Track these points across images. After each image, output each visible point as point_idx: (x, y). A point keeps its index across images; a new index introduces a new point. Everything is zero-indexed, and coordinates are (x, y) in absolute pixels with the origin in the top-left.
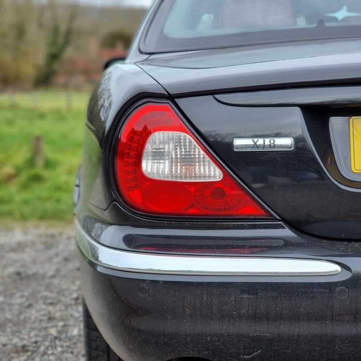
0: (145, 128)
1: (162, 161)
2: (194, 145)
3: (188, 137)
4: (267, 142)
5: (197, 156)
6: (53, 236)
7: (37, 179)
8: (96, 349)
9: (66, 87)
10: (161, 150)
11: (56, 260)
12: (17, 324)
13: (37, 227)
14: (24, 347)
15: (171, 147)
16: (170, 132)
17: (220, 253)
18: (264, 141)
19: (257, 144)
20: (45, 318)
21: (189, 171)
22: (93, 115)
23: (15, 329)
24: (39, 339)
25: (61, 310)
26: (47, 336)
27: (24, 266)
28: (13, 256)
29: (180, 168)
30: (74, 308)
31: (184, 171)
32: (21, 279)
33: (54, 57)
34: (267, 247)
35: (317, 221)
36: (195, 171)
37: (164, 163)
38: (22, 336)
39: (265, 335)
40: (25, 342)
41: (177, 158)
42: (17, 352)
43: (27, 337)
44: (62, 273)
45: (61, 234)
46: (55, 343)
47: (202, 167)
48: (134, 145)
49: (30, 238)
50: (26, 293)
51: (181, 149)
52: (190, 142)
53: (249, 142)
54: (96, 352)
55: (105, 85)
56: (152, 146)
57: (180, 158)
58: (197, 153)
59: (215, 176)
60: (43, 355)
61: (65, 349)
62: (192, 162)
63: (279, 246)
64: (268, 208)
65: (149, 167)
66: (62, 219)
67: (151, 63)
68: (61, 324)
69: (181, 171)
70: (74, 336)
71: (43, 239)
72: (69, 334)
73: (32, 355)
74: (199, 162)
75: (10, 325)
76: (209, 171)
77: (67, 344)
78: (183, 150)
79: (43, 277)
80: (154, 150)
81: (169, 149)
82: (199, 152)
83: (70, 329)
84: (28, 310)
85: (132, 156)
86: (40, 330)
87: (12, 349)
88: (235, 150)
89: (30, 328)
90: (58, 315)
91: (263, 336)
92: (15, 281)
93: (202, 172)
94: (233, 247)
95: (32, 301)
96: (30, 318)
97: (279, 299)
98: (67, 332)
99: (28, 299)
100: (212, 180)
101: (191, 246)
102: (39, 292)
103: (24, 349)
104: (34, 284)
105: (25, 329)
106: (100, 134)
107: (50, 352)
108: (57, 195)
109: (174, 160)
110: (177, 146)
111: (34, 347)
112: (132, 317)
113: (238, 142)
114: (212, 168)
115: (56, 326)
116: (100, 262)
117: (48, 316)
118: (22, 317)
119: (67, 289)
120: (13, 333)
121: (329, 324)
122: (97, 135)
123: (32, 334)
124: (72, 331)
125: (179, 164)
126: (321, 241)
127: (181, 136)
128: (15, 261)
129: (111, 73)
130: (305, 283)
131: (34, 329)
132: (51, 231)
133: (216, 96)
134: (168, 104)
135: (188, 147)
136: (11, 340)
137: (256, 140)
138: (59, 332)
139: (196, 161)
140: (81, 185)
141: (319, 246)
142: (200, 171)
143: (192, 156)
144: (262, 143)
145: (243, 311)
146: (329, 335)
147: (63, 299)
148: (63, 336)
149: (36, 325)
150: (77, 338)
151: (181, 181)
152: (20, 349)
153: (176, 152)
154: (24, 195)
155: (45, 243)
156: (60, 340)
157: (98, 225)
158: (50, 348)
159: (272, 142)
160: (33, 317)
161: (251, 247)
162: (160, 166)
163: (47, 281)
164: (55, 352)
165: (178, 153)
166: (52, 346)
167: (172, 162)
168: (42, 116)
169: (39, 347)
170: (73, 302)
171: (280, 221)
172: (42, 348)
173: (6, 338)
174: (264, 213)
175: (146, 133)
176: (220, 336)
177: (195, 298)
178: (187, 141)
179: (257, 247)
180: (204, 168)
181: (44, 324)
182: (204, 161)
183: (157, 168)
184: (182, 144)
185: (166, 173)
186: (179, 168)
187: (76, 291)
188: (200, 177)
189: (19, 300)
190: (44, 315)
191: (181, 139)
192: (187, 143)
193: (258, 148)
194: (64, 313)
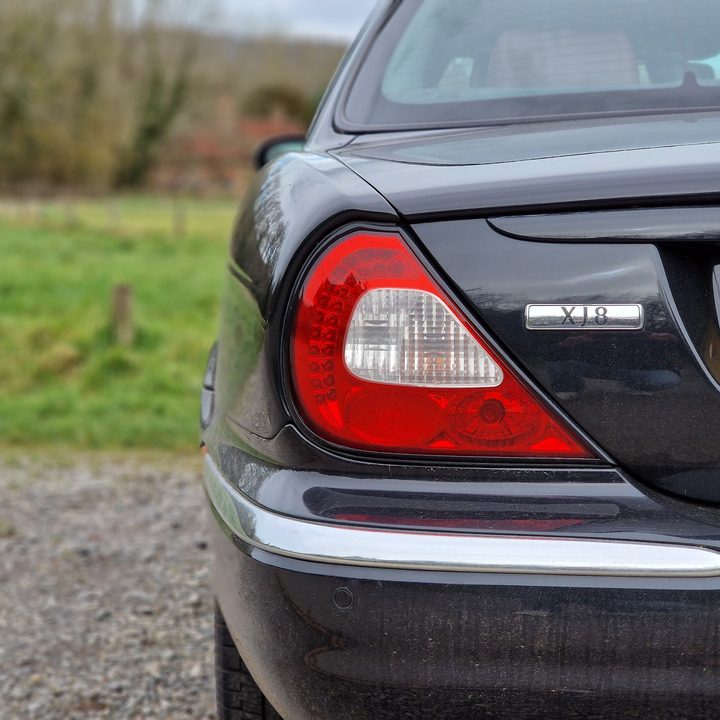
0: (351, 281)
1: (383, 346)
2: (448, 317)
3: (436, 299)
4: (592, 311)
5: (452, 338)
6: (150, 480)
7: (120, 367)
8: (240, 709)
9: (173, 190)
10: (383, 325)
11: (156, 527)
12: (82, 653)
13: (120, 462)
14: (95, 698)
15: (402, 319)
16: (402, 290)
17: (495, 528)
18: (586, 310)
19: (572, 315)
20: (136, 641)
21: (437, 367)
22: (245, 250)
23: (78, 662)
24: (125, 683)
25: (166, 627)
26: (141, 676)
27: (93, 538)
28: (75, 517)
29: (419, 362)
30: (193, 622)
31: (426, 366)
32: (89, 564)
33: (151, 133)
34: (587, 519)
35: (686, 469)
36: (448, 367)
37: (388, 350)
38: (92, 677)
39: (581, 691)
40: (97, 689)
41: (412, 341)
42: (82, 708)
43: (101, 679)
44: (169, 554)
45: (166, 477)
46: (156, 692)
47: (462, 360)
48: (329, 314)
49: (106, 482)
50: (99, 593)
51: (420, 323)
52: (440, 310)
53: (556, 311)
54: (240, 713)
55: (268, 193)
56: (363, 316)
57: (420, 341)
58: (452, 332)
59: (486, 378)
60: (133, 715)
61: (177, 704)
62: (443, 348)
63: (612, 517)
64: (590, 442)
65: (357, 356)
66: (168, 447)
67: (356, 153)
68: (168, 653)
69: (420, 367)
70: (193, 679)
71: (131, 486)
72: (183, 675)
73: (111, 714)
74: (456, 349)
75: (68, 654)
76: (476, 368)
77: (180, 694)
78: (425, 325)
79: (132, 560)
80: (368, 325)
81: (398, 323)
82: (457, 329)
83: (185, 664)
84: (103, 625)
85: (325, 335)
86: (126, 666)
87: (72, 703)
88: (528, 327)
89: (107, 661)
90: (161, 635)
91: (578, 694)
92: (77, 567)
93: (462, 369)
94: (521, 516)
95: (111, 609)
96: (107, 642)
97: (611, 621)
98: (178, 670)
99: (102, 604)
100: (482, 385)
101: (438, 512)
102: (125, 589)
103: (96, 702)
104: (115, 574)
105: (97, 661)
106: (262, 290)
107: (146, 710)
108: (158, 400)
109: (407, 344)
110: (413, 316)
111: (115, 699)
112: (321, 651)
113: (534, 312)
114: (482, 362)
115: (159, 658)
116: (258, 541)
117: (142, 637)
118: (91, 639)
119: (179, 586)
120: (75, 671)
121: (709, 672)
122: (253, 291)
123: (111, 674)
124: (190, 667)
125: (416, 353)
126: (693, 507)
127: (421, 298)
128: (77, 528)
129: (278, 171)
130: (662, 591)
131: (115, 663)
132: (147, 470)
133: (491, 220)
134: (398, 235)
135: (434, 320)
136: (70, 684)
137: (569, 308)
138: (163, 669)
139: (450, 348)
140: (216, 387)
141: (690, 519)
142: (458, 367)
143: (443, 338)
144: (582, 314)
145: (539, 645)
146: (707, 694)
147: (170, 604)
148: (172, 678)
149: (119, 655)
150: (198, 681)
151: (421, 385)
152: (88, 702)
153: (412, 329)
154: (95, 400)
155: (135, 494)
156: (166, 685)
157: (251, 466)
158: (146, 702)
159: (601, 311)
160: (112, 640)
161: (557, 517)
162: (379, 355)
163: (140, 568)
164: (157, 710)
165: (416, 331)
166: (150, 698)
167: (403, 348)
168: (127, 246)
169: (125, 700)
170: (190, 610)
171: (613, 466)
172: (131, 702)
173: (61, 681)
174: (583, 451)
175: (352, 292)
176: (494, 692)
177: (445, 617)
178: (434, 307)
179: (567, 517)
180: (466, 362)
181: (135, 654)
182: (466, 348)
183: (374, 360)
184: (423, 313)
185: (392, 370)
186: (416, 359)
187: (195, 589)
188: (457, 379)
189: (85, 606)
190: (135, 636)
191: (421, 304)
192: (434, 313)
193: (573, 323)
194: (174, 632)
